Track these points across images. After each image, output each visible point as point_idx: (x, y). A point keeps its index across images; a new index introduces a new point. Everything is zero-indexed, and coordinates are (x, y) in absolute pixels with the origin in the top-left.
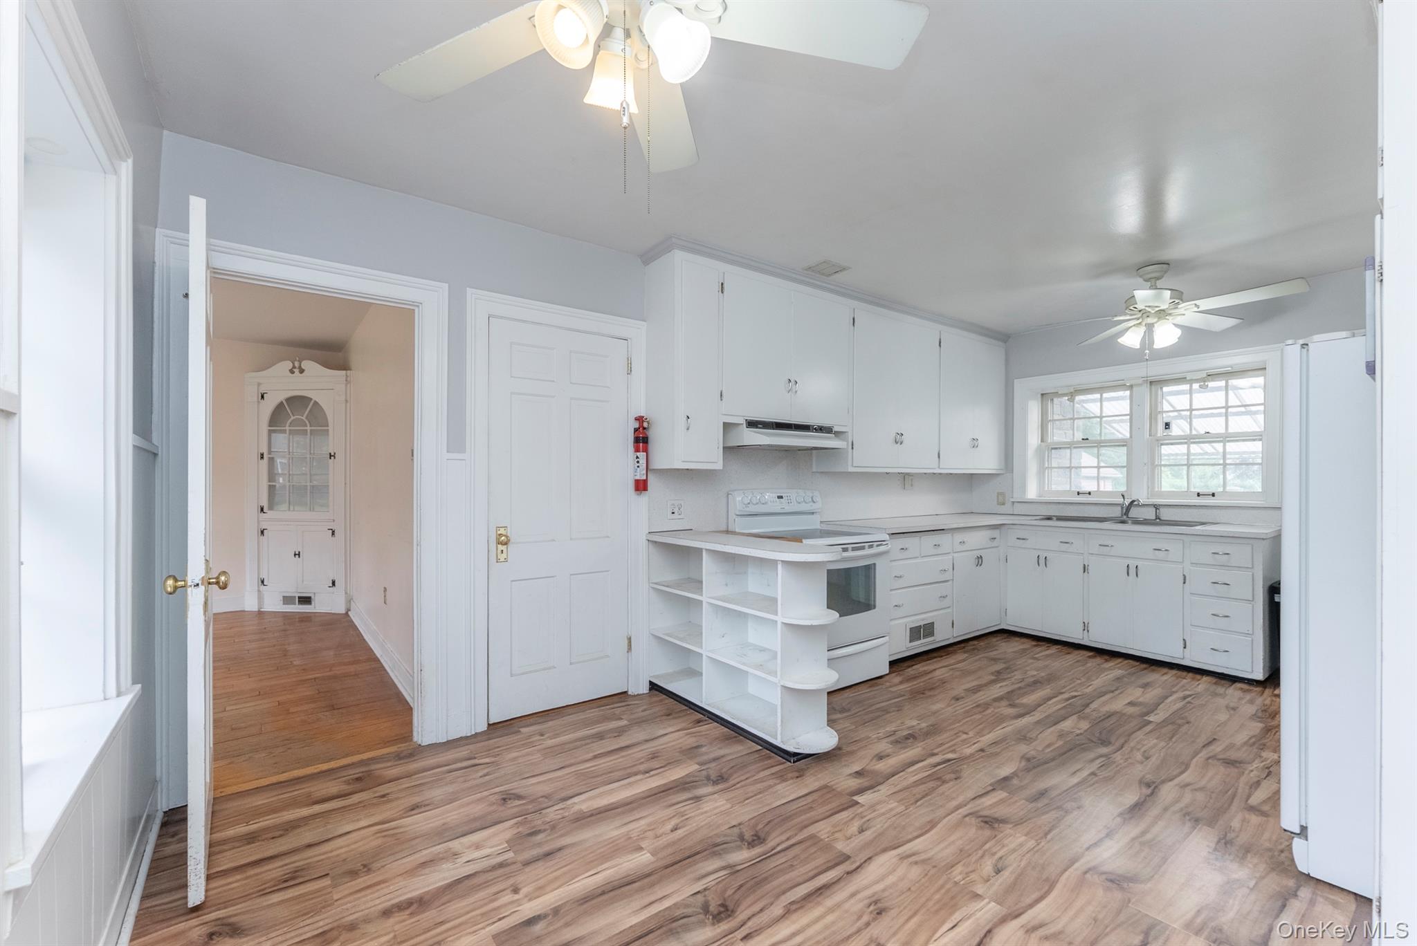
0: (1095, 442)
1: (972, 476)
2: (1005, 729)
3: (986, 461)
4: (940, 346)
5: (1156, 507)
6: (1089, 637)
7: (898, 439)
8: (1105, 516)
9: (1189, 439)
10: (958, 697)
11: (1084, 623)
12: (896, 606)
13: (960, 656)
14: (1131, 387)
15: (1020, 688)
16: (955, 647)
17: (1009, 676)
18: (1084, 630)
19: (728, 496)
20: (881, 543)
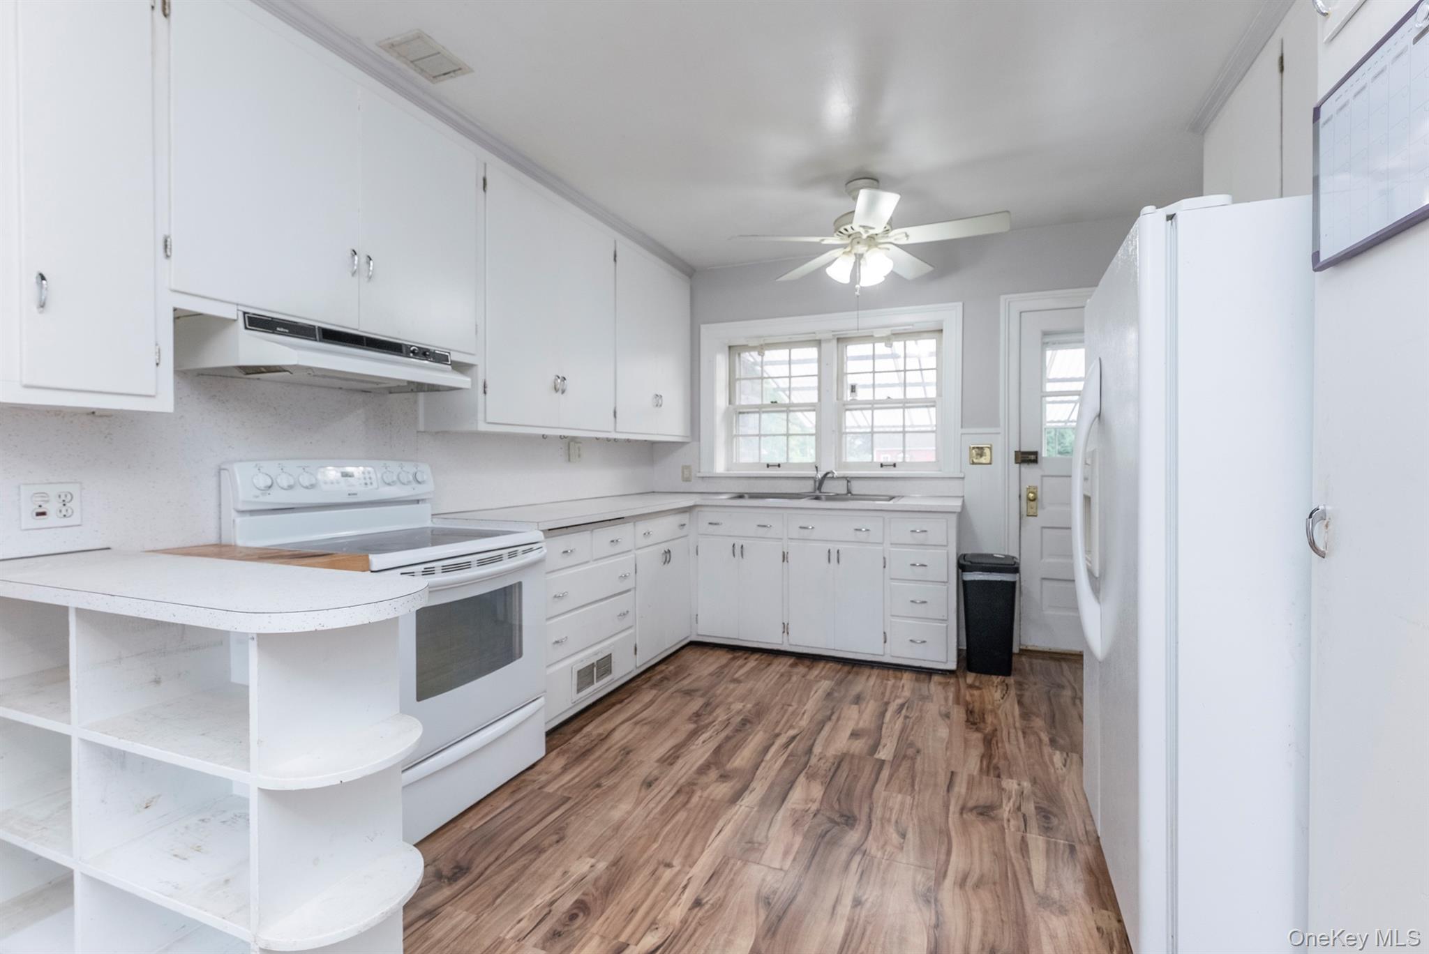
0: (784, 405)
1: (653, 444)
2: (723, 834)
3: (669, 426)
4: (615, 260)
5: (848, 480)
6: (788, 640)
7: (559, 386)
8: (797, 492)
9: (873, 405)
10: (650, 778)
11: (784, 624)
12: (557, 642)
13: (647, 696)
14: (818, 343)
15: (728, 738)
16: (639, 681)
17: (711, 719)
18: (784, 632)
19: (219, 473)
20: (529, 546)
